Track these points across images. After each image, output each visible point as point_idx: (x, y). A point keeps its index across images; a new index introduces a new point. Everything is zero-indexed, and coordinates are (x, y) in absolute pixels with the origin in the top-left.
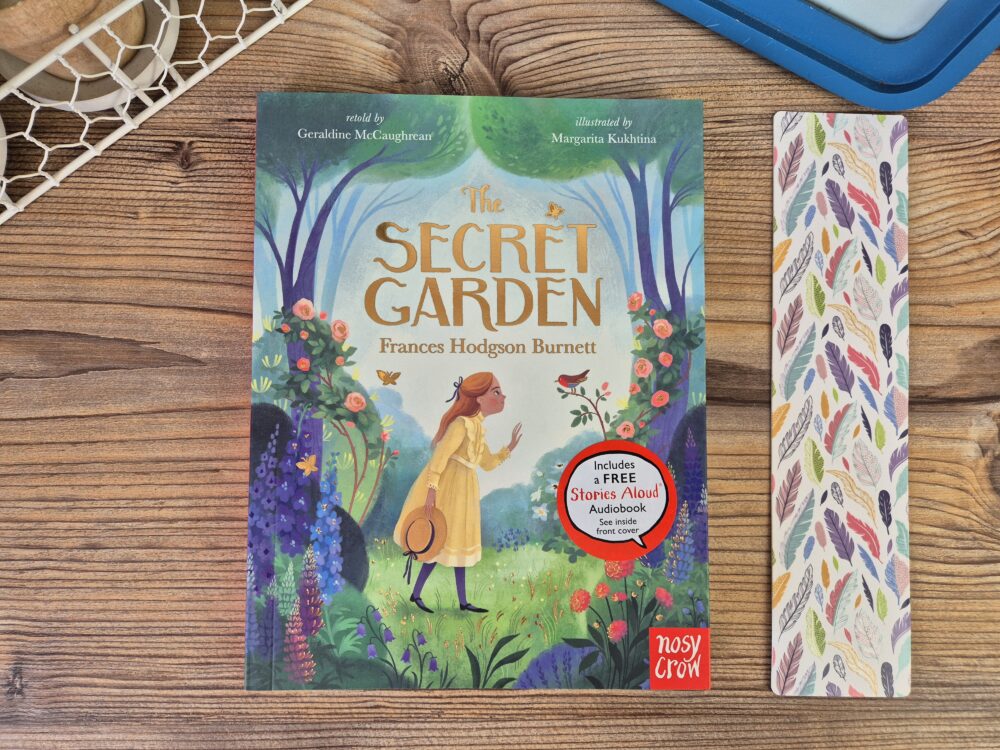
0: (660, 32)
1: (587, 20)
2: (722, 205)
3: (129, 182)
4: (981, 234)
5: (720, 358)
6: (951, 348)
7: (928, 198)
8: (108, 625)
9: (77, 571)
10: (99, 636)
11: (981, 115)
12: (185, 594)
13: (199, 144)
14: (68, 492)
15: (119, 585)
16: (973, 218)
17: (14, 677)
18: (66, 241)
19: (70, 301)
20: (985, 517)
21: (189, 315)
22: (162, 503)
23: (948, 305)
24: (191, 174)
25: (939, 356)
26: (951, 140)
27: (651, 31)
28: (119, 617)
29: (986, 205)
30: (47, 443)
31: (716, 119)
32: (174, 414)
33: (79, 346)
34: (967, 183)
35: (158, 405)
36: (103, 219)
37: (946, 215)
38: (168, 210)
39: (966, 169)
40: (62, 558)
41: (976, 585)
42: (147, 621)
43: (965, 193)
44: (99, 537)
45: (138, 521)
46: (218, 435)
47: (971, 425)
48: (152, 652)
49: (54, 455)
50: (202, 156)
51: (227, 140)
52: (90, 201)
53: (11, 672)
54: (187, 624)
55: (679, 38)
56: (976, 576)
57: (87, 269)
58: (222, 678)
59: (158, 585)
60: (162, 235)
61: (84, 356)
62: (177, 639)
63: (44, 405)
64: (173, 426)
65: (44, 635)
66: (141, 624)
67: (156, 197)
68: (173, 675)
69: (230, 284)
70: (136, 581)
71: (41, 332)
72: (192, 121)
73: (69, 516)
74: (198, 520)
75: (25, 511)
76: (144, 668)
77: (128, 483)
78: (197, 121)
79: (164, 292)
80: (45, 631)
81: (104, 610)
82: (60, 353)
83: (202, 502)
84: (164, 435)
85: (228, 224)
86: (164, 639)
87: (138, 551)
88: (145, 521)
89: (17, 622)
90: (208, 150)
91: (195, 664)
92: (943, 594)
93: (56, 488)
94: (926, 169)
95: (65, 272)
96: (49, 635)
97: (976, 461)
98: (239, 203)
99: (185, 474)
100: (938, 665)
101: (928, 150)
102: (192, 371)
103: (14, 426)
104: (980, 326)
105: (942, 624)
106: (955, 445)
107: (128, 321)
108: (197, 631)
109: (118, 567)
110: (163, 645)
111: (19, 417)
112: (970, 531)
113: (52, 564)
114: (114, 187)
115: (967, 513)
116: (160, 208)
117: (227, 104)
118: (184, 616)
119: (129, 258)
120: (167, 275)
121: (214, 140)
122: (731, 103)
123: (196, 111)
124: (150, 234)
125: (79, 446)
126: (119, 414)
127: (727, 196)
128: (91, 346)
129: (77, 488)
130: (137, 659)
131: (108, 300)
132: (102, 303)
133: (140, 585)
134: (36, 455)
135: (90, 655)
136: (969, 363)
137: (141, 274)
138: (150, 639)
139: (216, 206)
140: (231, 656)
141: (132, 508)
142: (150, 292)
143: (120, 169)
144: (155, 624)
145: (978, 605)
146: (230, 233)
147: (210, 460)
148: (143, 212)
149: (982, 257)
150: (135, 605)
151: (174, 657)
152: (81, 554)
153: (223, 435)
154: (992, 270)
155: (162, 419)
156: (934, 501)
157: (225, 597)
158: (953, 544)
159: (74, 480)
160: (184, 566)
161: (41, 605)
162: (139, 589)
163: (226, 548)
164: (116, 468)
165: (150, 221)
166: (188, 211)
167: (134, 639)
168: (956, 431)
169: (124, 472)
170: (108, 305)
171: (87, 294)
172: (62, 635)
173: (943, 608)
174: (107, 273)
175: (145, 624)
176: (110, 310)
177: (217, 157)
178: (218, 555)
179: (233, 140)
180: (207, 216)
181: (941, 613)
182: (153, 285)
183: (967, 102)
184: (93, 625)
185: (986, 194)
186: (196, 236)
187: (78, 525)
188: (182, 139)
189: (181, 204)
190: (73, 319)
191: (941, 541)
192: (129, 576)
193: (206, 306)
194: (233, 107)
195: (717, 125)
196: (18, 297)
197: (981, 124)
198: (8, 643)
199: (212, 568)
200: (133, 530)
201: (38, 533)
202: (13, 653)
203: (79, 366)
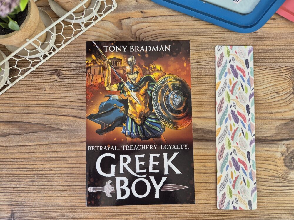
0: (190, 37)
1: (170, 34)
2: (207, 85)
3: (43, 80)
4: (282, 93)
5: (207, 128)
6: (273, 125)
7: (266, 83)
8: (37, 203)
9: (29, 188)
10: (35, 206)
11: (282, 59)
12: (58, 195)
13: (62, 70)
14: (26, 166)
15: (40, 192)
16: (279, 88)
17: (12, 217)
18: (26, 97)
19: (27, 113)
20: (283, 174)
21: (59, 117)
22: (52, 169)
23: (272, 113)
24: (60, 78)
25: (270, 128)
26: (273, 66)
27: (188, 37)
28: (40, 201)
29: (283, 85)
30: (21, 153)
31: (206, 61)
32: (55, 144)
33: (29, 126)
34: (278, 79)
35: (51, 142)
36: (36, 91)
37: (272, 88)
38: (53, 88)
39: (277, 75)
40: (25, 184)
41: (280, 193)
42: (48, 202)
43: (277, 81)
44: (35, 179)
45: (45, 174)
46: (67, 150)
47: (279, 147)
48: (49, 211)
49: (22, 156)
50: (63, 73)
51: (70, 68)
52: (32, 86)
53: (10, 216)
54: (58, 203)
55: (195, 39)
56: (280, 190)
57: (31, 104)
58: (68, 218)
59: (50, 192)
60: (52, 95)
61: (31, 128)
62: (56, 207)
63: (20, 142)
64: (55, 148)
65: (19, 206)
66: (46, 203)
67: (50, 84)
68: (55, 217)
69: (71, 108)
70: (45, 191)
71: (19, 122)
72: (60, 63)
73: (27, 173)
74: (62, 174)
75: (14, 171)
76: (47, 215)
77: (42, 163)
78: (62, 63)
79: (53, 111)
80: (20, 205)
81: (36, 199)
82: (24, 128)
83: (63, 169)
84: (52, 150)
85: (70, 92)
86: (52, 207)
87: (45, 183)
88: (47, 174)
89: (12, 202)
90: (65, 71)
91: (61, 214)
92: (271, 196)
93: (23, 165)
94: (266, 75)
95: (26, 105)
96: (21, 206)
97: (280, 158)
98: (73, 86)
99: (58, 161)
100: (269, 216)
101: (266, 69)
102: (60, 133)
103: (11, 148)
104: (281, 119)
105: (270, 204)
106: (274, 153)
107: (43, 119)
108: (61, 205)
109: (40, 187)
110: (52, 209)
111: (13, 145)
112: (279, 177)
113: (22, 186)
114: (39, 82)
115: (278, 172)
116: (52, 87)
117: (70, 58)
118: (58, 201)
119: (43, 101)
120: (53, 106)
121: (66, 68)
122: (210, 57)
123: (61, 60)
124: (49, 95)
125: (29, 154)
126: (40, 145)
127: (209, 83)
128: (33, 126)
129: (28, 165)
130: (45, 213)
131: (37, 113)
132: (35, 114)
133: (46, 192)
134: (17, 156)
135: (32, 211)
136: (278, 130)
137: (46, 106)
138: (49, 207)
139: (67, 87)
140: (71, 212)
141: (44, 171)
142: (49, 111)
143: (41, 77)
144: (50, 203)
145: (281, 199)
146: (71, 94)
147: (65, 157)
148: (47, 88)
149: (282, 100)
150: (44, 198)
151: (55, 212)
152: (30, 183)
153: (69, 150)
154: (285, 103)
155: (52, 146)
156: (268, 169)
157: (69, 196)
158: (274, 181)
159: (28, 163)
160: (58, 187)
161: (19, 197)
162: (46, 193)
163: (69, 182)
164: (39, 159)
165: (49, 91)
166: (59, 88)
167: (44, 207)
168: (274, 149)
169: (42, 161)
170: (37, 115)
171: (32, 111)
172: (25, 206)
173: (271, 199)
174: (37, 106)
175: (47, 203)
176: (38, 116)
177: (67, 73)
178: (67, 184)
179: (72, 69)
180: (64, 90)
181: (270, 201)
182: (50, 109)
183: (278, 55)
184: (33, 203)
185: (283, 81)
186: (61, 95)
187: (29, 175)
188: (58, 68)
189: (57, 86)
190: (28, 118)
191: (270, 180)
192: (43, 189)
193: (64, 115)
194: (72, 59)
195: (206, 63)
196: (13, 112)
197: (282, 62)
198: (10, 208)
199: (66, 187)
200: (44, 177)
201: (18, 177)
202: (11, 211)
203: (30, 131)
